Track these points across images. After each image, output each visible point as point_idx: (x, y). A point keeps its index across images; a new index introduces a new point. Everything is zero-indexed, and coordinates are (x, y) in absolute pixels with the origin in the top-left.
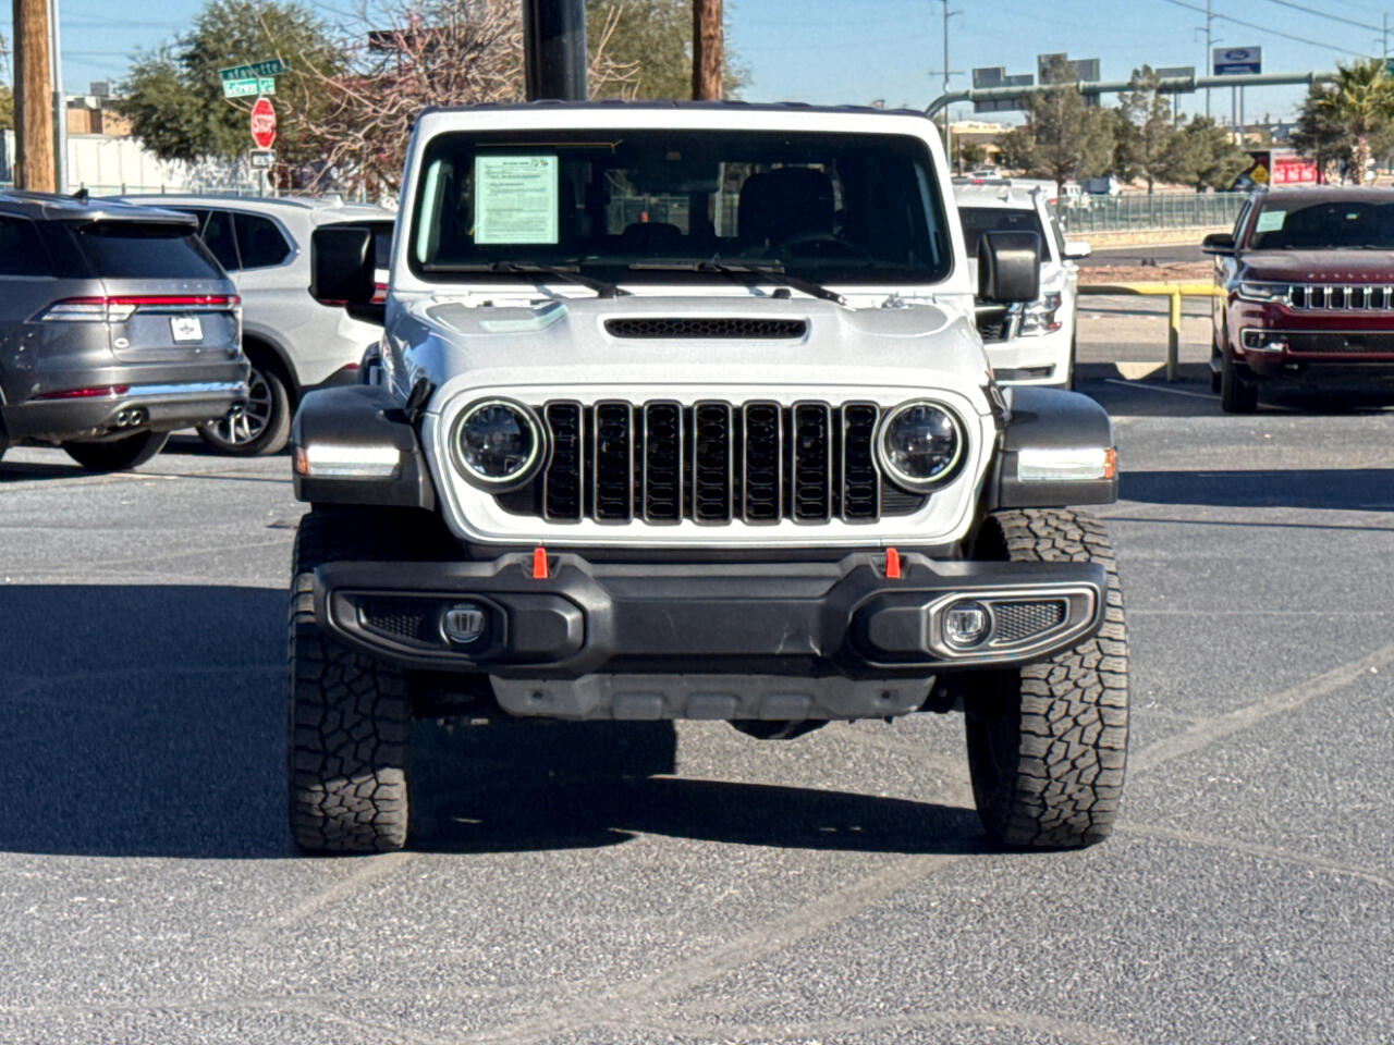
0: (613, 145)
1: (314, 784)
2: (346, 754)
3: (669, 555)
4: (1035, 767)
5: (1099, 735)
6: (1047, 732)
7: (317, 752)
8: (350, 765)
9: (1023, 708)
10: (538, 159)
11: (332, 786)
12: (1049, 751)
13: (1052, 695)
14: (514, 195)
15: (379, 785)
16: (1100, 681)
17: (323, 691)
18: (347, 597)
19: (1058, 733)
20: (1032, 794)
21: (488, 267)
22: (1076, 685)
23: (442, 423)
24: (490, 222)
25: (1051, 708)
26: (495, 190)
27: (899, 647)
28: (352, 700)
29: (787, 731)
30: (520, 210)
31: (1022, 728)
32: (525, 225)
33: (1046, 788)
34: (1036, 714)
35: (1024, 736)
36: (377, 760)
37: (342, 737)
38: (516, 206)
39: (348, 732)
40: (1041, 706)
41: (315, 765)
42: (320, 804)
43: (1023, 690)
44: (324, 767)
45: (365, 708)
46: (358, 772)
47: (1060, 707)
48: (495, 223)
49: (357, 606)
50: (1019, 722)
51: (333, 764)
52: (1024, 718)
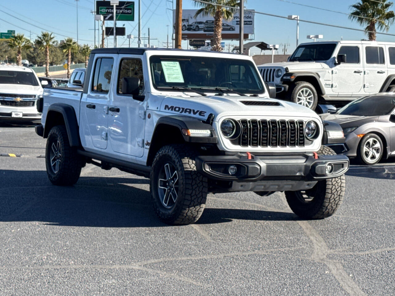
0: (190, 60)
1: (187, 208)
2: (195, 201)
3: (263, 154)
4: (327, 200)
5: (340, 193)
6: (331, 192)
7: (189, 200)
8: (196, 203)
9: (327, 187)
10: (175, 62)
11: (191, 208)
12: (331, 197)
13: (332, 184)
14: (172, 71)
15: (200, 208)
16: (341, 181)
17: (192, 186)
18: (207, 164)
19: (333, 193)
20: (325, 206)
21: (172, 88)
22: (337, 182)
23: (218, 124)
24: (169, 77)
25: (332, 187)
26: (168, 69)
27: (321, 174)
28: (198, 188)
29: (267, 194)
30: (174, 74)
31: (326, 192)
32: (176, 78)
33: (328, 205)
34: (329, 189)
35: (327, 194)
36: (201, 202)
37: (195, 197)
38: (173, 73)
39: (197, 195)
40: (330, 187)
41: (188, 203)
42: (186, 213)
43: (327, 183)
44: (190, 204)
45: (200, 190)
46: (197, 205)
47: (334, 187)
48: (170, 77)
49: (209, 166)
50: (326, 190)
51: (192, 203)
52: (327, 189)
